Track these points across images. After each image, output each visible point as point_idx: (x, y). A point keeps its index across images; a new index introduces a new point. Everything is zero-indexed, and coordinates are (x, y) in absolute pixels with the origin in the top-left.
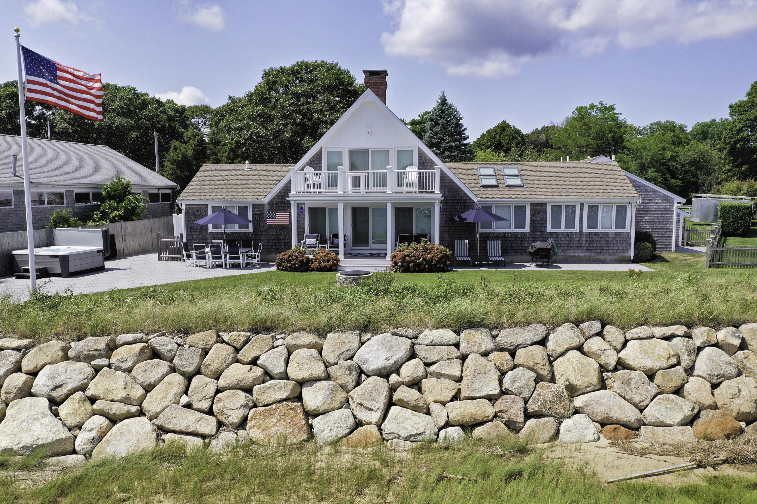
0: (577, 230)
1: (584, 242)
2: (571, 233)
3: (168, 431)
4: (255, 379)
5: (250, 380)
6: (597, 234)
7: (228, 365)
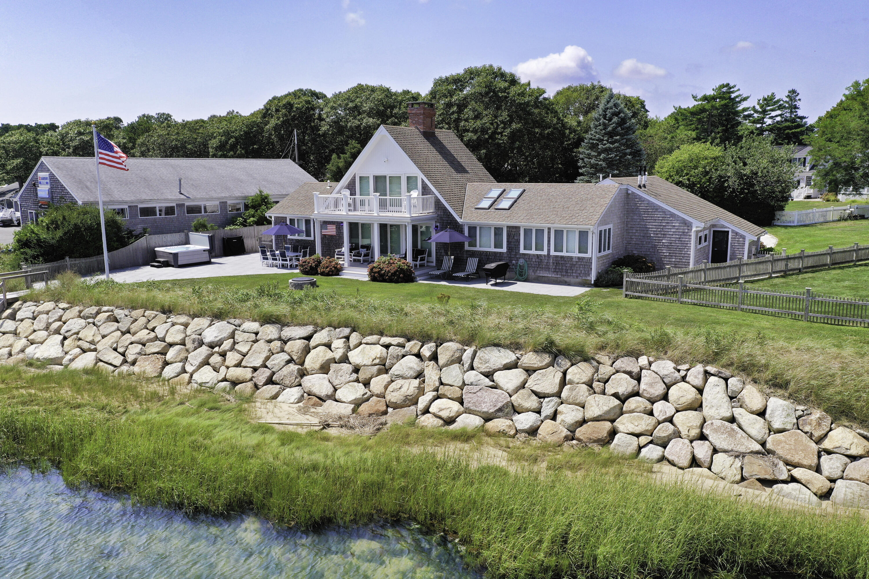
0: (545, 252)
1: (551, 264)
2: (540, 255)
3: (101, 361)
4: (148, 339)
5: (145, 340)
6: (562, 257)
7: (142, 330)
